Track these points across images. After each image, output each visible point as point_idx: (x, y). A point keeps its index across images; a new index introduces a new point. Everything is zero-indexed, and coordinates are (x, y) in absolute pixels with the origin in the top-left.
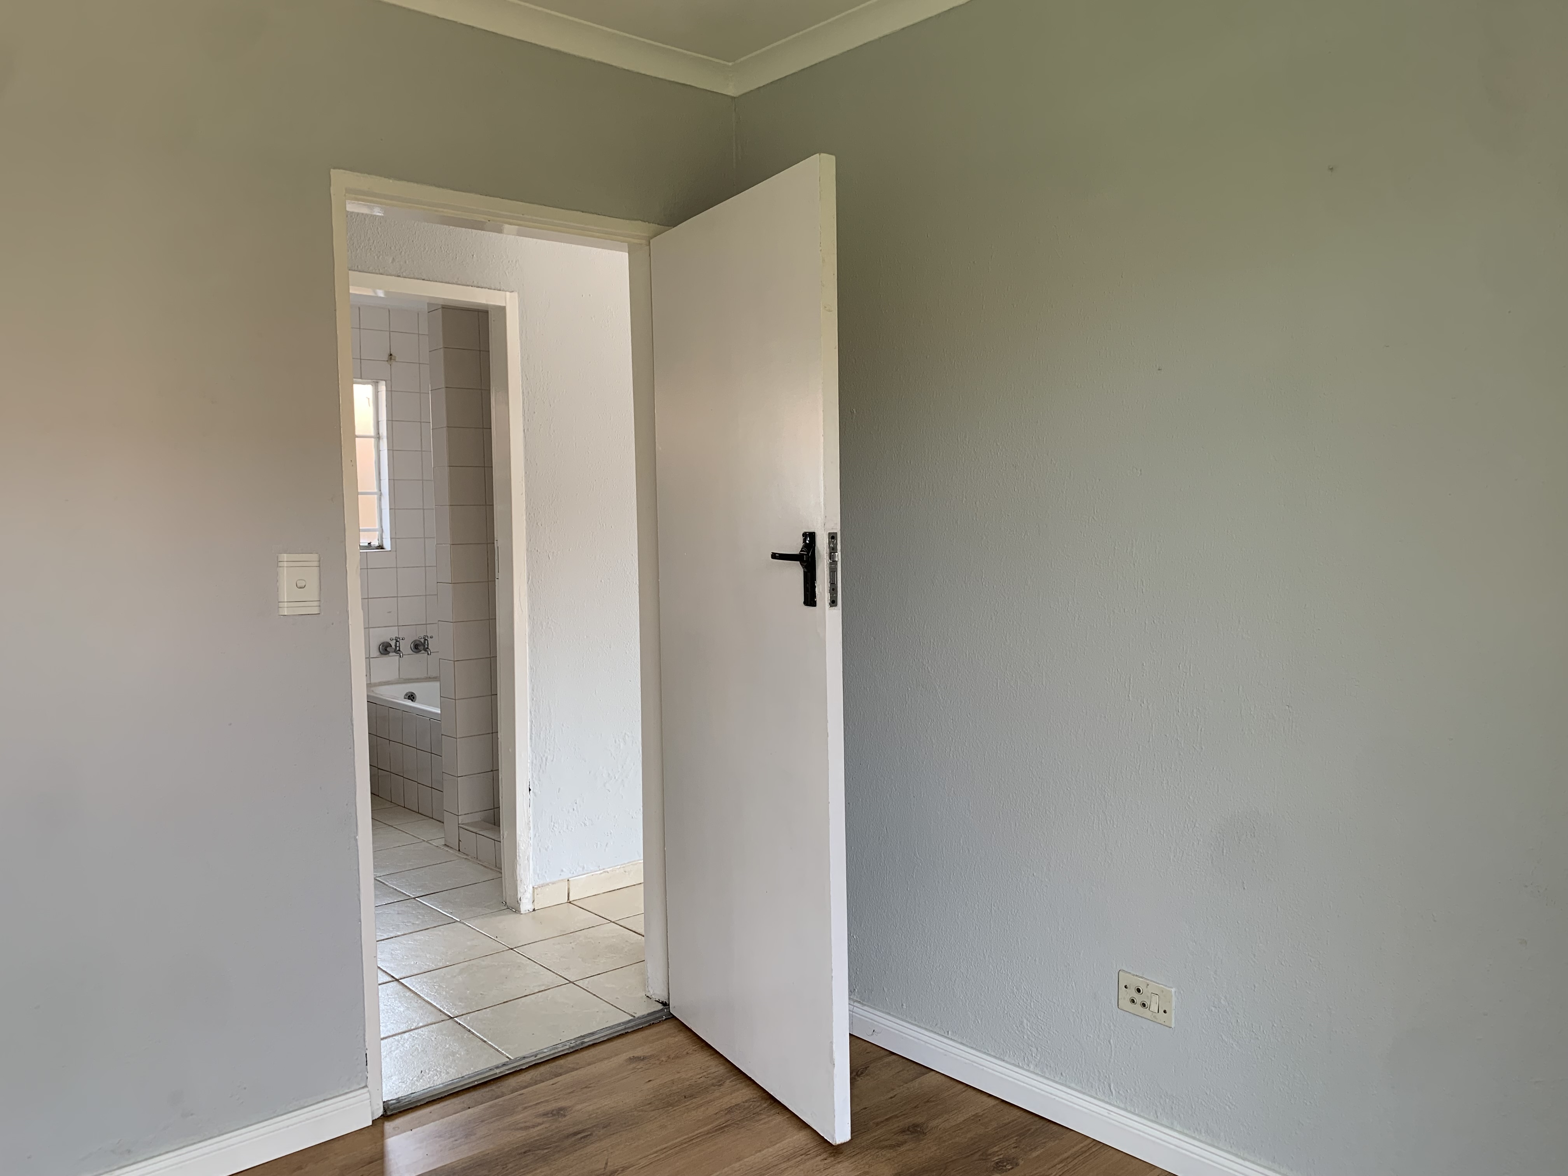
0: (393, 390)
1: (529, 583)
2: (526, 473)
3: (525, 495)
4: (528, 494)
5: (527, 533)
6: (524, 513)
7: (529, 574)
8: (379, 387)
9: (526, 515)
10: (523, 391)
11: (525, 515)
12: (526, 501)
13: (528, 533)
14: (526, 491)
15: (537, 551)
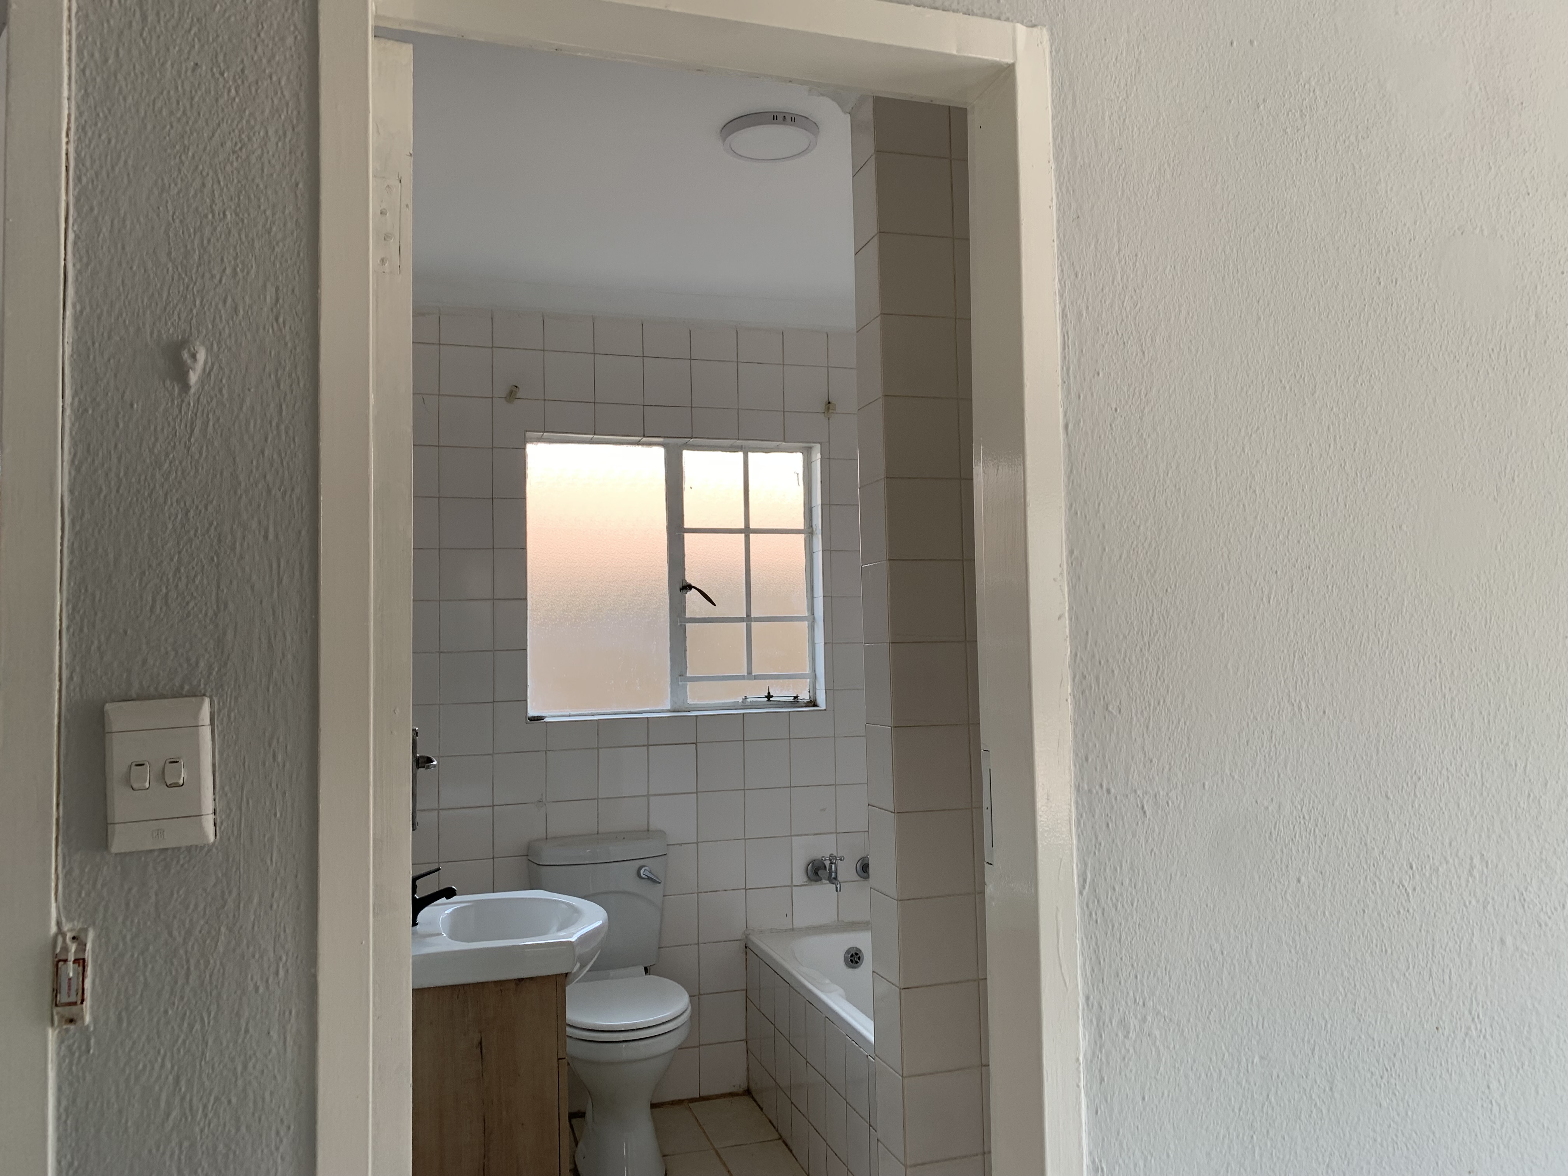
0: (831, 457)
1: (1085, 893)
2: (1071, 552)
3: (1071, 619)
4: (1077, 618)
5: (1075, 736)
6: (1068, 674)
7: (1086, 865)
8: (813, 456)
9: (1074, 680)
10: (1063, 310)
11: (1070, 681)
12: (1073, 636)
13: (1079, 736)
14: (1071, 608)
15: (1108, 791)
